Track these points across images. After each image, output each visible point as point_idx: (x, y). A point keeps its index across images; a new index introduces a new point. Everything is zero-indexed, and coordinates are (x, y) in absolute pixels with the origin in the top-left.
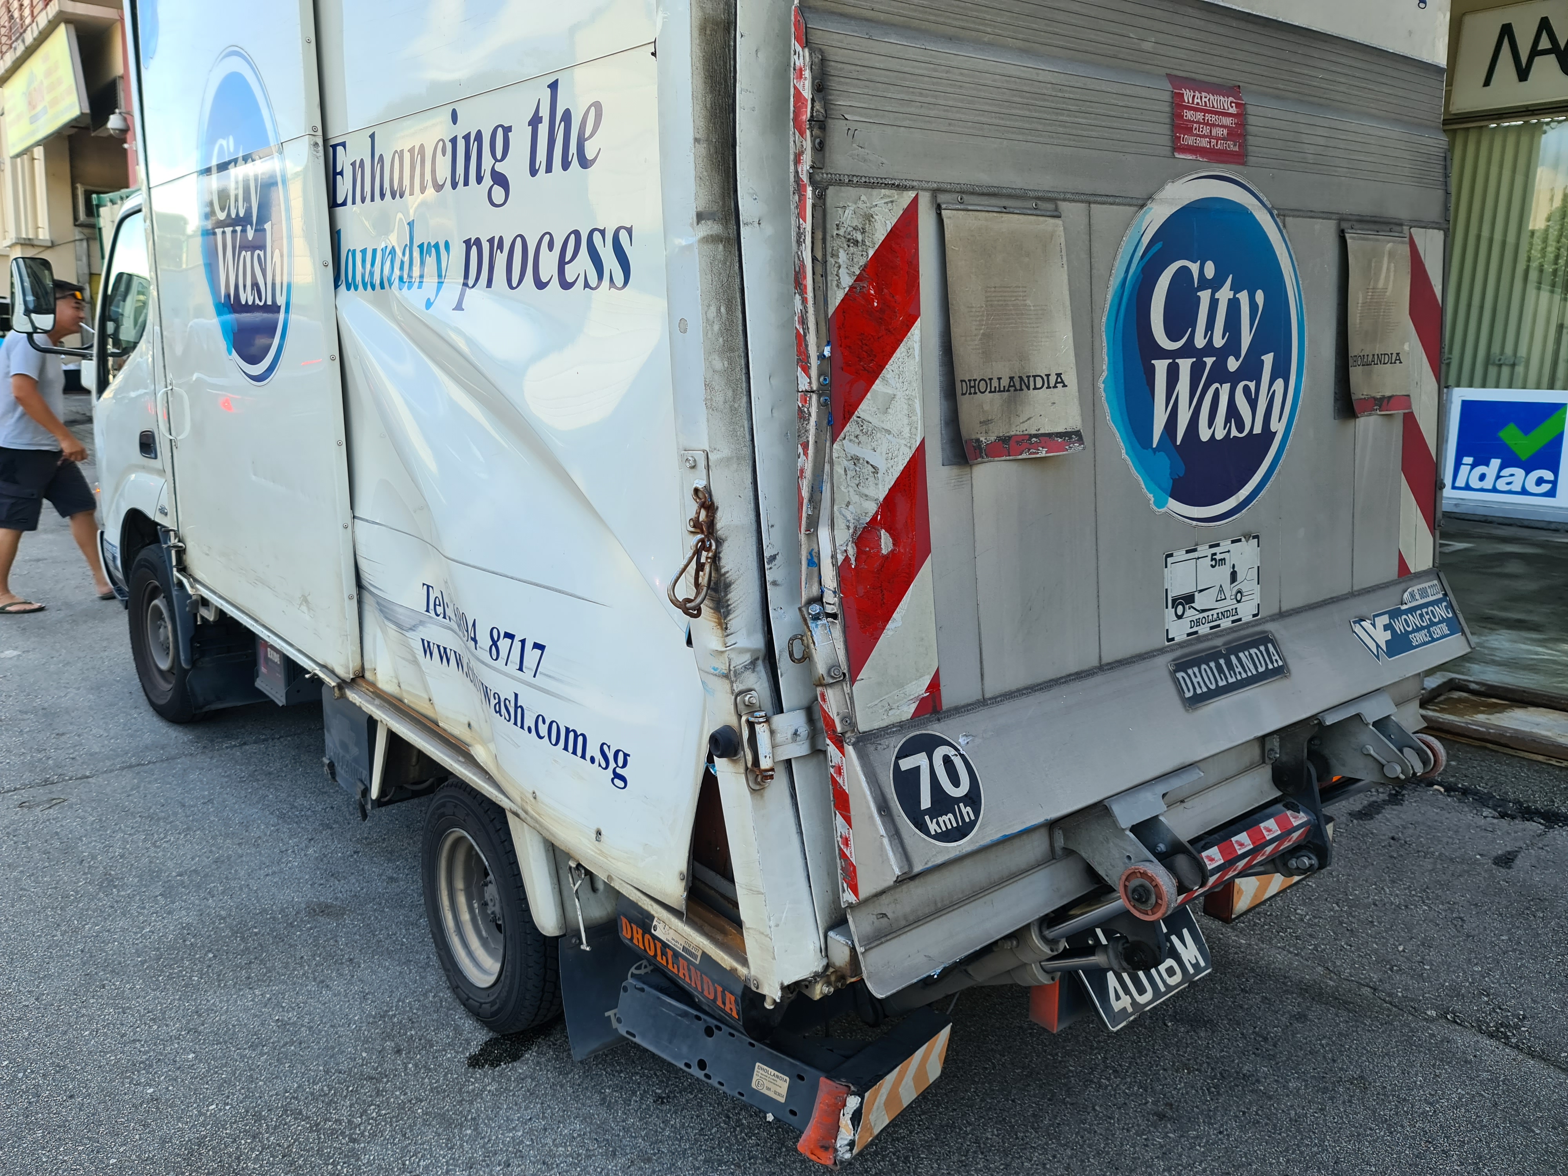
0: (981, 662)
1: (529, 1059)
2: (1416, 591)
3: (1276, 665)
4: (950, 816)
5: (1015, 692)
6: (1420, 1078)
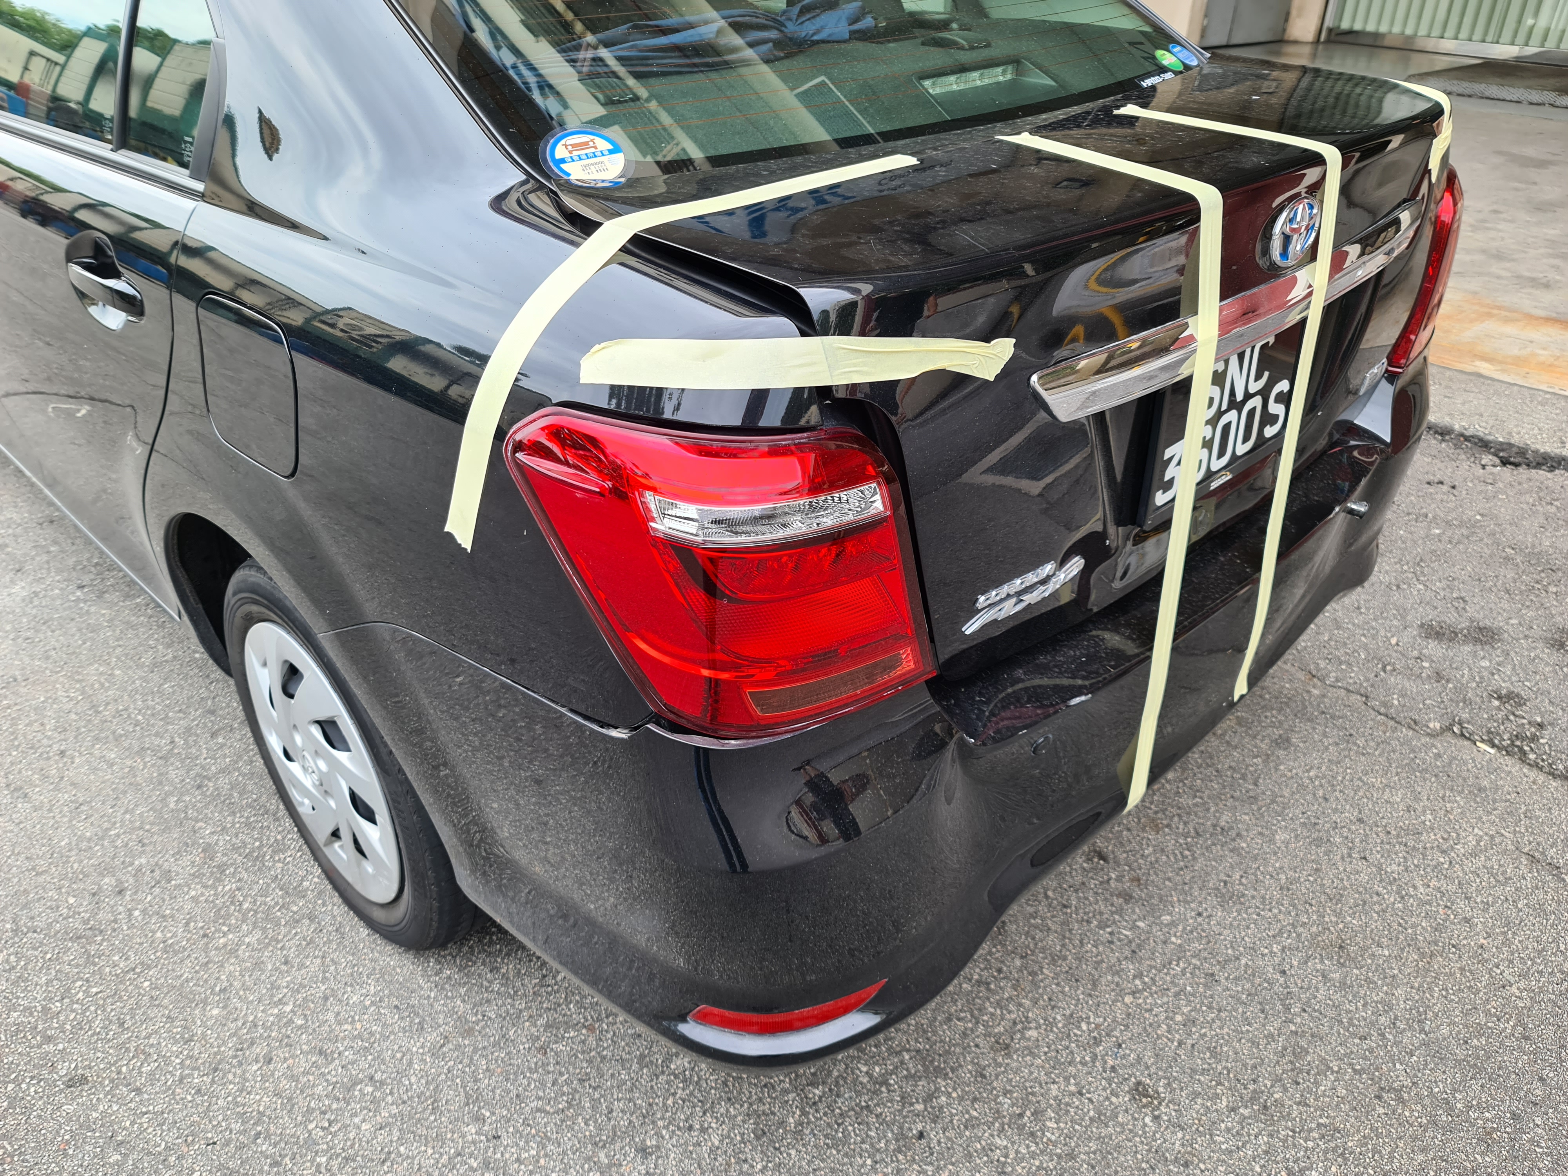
6: (1430, 817)
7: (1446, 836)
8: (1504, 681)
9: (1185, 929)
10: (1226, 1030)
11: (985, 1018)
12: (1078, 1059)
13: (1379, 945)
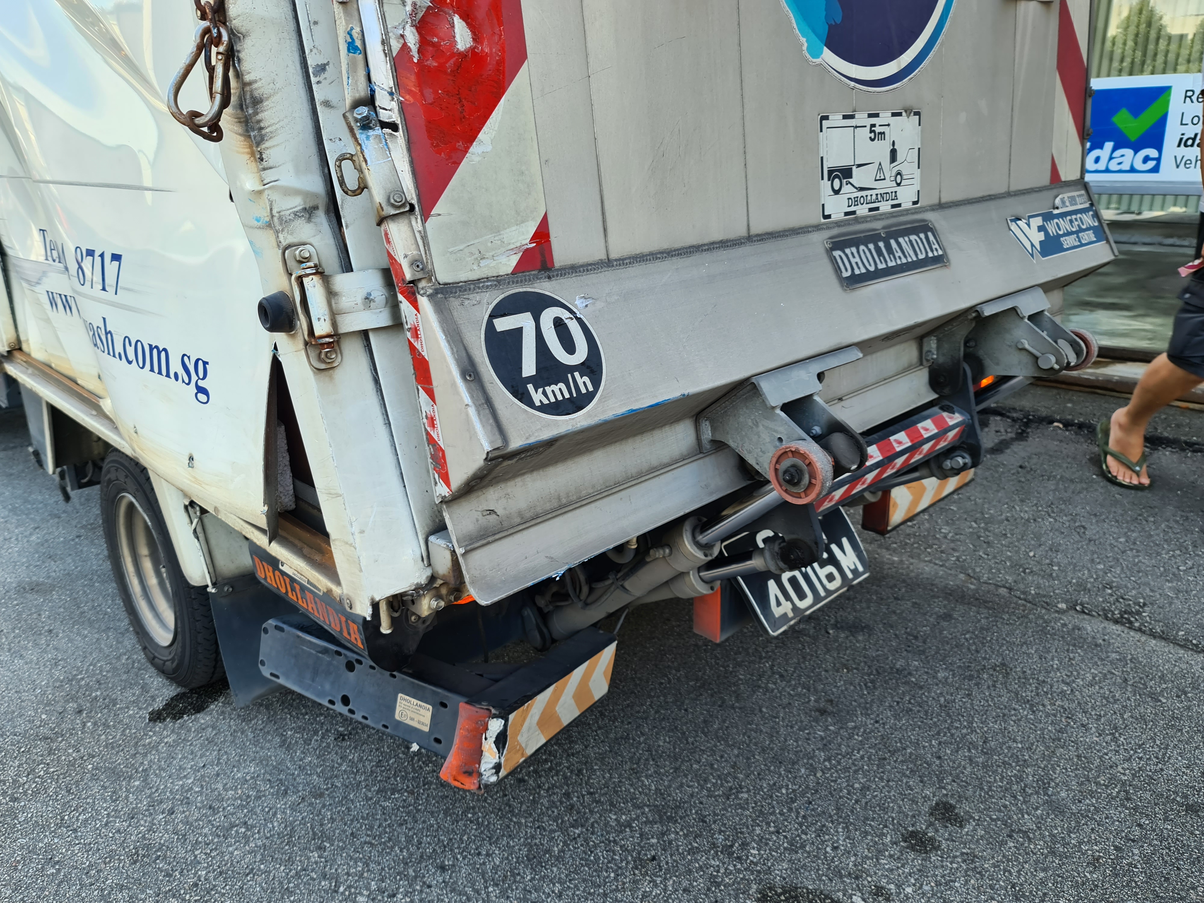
0: (603, 214)
1: (213, 710)
2: (1066, 198)
3: (936, 254)
4: (562, 385)
5: (646, 255)
6: (1057, 662)
7: (1069, 674)
8: (1115, 577)
9: (865, 731)
10: (893, 793)
11: (709, 786)
12: (777, 811)
13: (1015, 741)
